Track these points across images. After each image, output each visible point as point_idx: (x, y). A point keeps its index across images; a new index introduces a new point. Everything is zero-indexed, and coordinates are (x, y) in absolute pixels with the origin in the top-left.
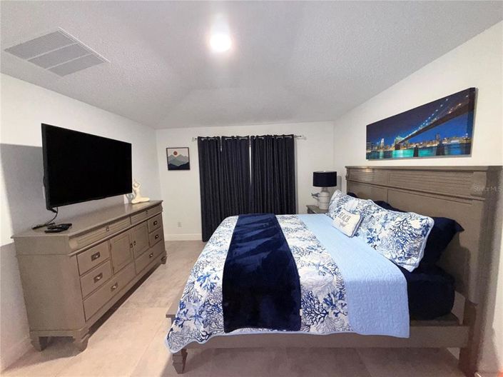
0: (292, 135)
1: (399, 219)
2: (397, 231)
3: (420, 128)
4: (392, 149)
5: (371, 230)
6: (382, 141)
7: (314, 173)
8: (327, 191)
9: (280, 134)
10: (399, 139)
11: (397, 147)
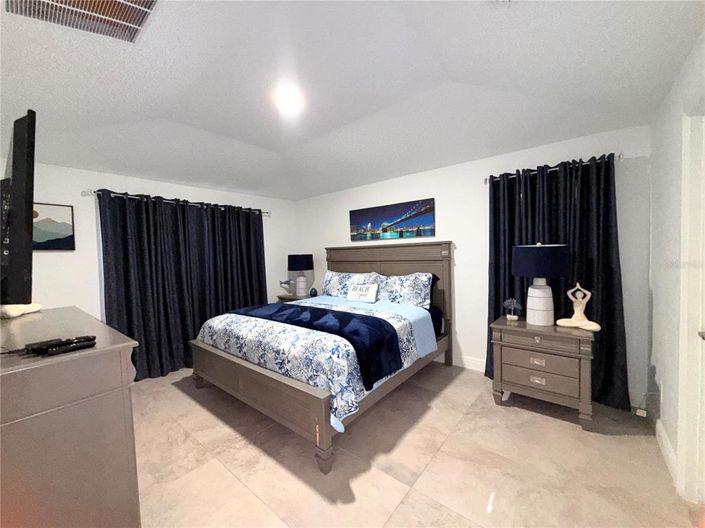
0: (259, 211)
1: (411, 278)
2: (415, 286)
3: (404, 217)
4: (380, 231)
5: (392, 292)
6: (369, 225)
7: (290, 257)
8: (303, 276)
9: (245, 206)
10: (386, 224)
11: (385, 231)
